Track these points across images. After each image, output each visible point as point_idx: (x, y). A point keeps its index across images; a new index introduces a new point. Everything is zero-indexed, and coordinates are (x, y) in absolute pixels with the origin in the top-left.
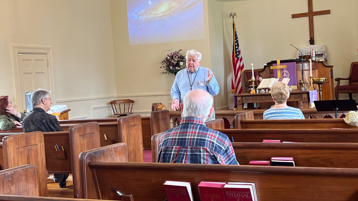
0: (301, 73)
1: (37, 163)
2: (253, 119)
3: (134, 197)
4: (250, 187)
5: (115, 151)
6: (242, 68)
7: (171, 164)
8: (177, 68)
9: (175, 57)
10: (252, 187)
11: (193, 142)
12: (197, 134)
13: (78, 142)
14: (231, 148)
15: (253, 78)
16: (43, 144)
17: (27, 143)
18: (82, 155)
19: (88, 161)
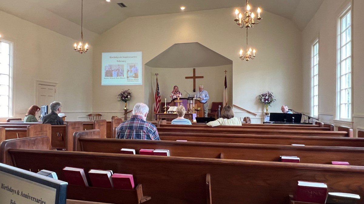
0: (189, 105)
2: (166, 124)
4: (167, 152)
5: (94, 133)
6: (159, 101)
7: (124, 139)
8: (126, 99)
9: (126, 93)
10: (168, 152)
11: (137, 128)
12: (139, 124)
14: (157, 131)
15: (166, 106)
16: (51, 131)
18: (75, 133)
19: (79, 137)
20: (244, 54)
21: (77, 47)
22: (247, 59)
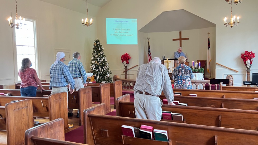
0: (176, 64)
1: (64, 106)
3: (108, 131)
5: (100, 107)
13: (82, 96)
17: (59, 97)
18: (85, 110)
19: (88, 114)
20: (227, 21)
21: (84, 21)
22: (231, 26)
